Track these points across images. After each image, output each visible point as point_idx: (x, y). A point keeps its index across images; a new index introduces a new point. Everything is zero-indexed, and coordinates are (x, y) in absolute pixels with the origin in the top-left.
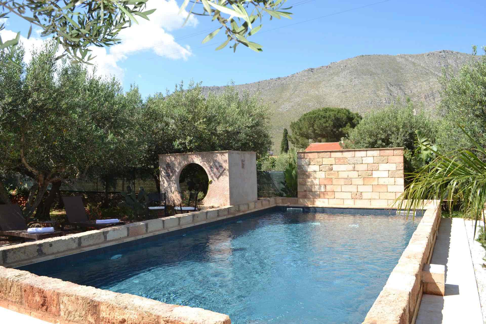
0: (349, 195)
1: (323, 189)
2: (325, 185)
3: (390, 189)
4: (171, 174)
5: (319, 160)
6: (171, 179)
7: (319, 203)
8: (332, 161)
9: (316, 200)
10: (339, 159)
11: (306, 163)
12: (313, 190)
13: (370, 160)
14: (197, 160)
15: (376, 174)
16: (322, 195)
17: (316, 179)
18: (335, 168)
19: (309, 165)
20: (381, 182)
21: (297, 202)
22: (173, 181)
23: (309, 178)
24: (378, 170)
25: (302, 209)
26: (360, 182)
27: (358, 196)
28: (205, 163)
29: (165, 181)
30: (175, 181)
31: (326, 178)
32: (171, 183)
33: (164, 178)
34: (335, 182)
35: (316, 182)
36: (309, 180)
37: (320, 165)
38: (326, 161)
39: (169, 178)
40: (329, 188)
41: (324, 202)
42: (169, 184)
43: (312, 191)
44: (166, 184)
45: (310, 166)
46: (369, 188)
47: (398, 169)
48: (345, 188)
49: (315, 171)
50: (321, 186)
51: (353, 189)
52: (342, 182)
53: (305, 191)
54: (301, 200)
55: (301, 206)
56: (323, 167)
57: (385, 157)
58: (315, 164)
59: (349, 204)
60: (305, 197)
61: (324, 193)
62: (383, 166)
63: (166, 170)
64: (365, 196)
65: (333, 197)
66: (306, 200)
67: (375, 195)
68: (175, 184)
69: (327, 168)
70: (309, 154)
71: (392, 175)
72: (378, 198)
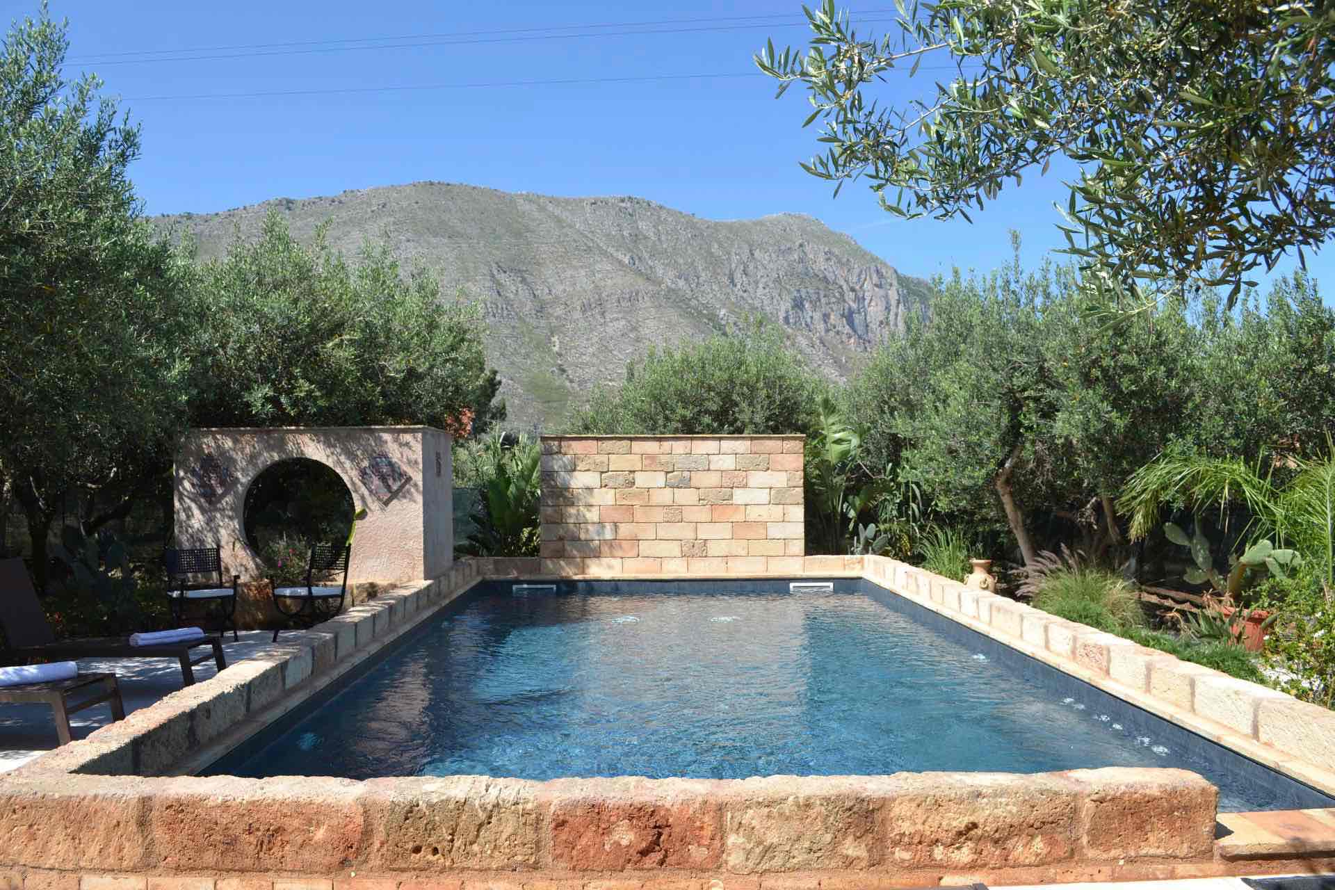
0: (675, 549)
1: (608, 535)
2: (615, 525)
3: (774, 531)
4: (220, 491)
5: (599, 458)
6: (219, 506)
7: (598, 570)
8: (633, 461)
9: (588, 561)
10: (652, 457)
11: (565, 466)
12: (583, 536)
13: (728, 463)
14: (314, 450)
15: (740, 496)
16: (605, 549)
17: (593, 509)
18: (641, 480)
19: (574, 470)
20: (753, 514)
21: (538, 569)
22: (224, 510)
23: (572, 504)
24: (745, 486)
25: (554, 587)
26: (704, 514)
27: (696, 549)
28: (343, 458)
29: (196, 512)
30: (232, 509)
31: (616, 506)
32: (218, 515)
33: (192, 500)
34: (639, 515)
35: (592, 516)
36: (572, 511)
37: (602, 472)
38: (617, 462)
39: (210, 503)
40: (624, 530)
41: (610, 567)
42: (210, 521)
43: (579, 539)
44: (198, 520)
45: (576, 473)
46: (724, 530)
47: (791, 484)
48: (665, 531)
49: (590, 489)
50: (604, 527)
51: (686, 532)
52: (658, 515)
53: (561, 539)
54: (549, 562)
55: (549, 577)
56: (611, 477)
57: (762, 456)
58: (588, 470)
59: (675, 569)
60: (560, 554)
61: (611, 544)
62: (757, 478)
63: (200, 478)
64: (713, 549)
65: (634, 553)
66: (562, 563)
67: (738, 547)
68: (231, 518)
69: (621, 480)
70: (574, 443)
71: (778, 498)
72: (744, 553)
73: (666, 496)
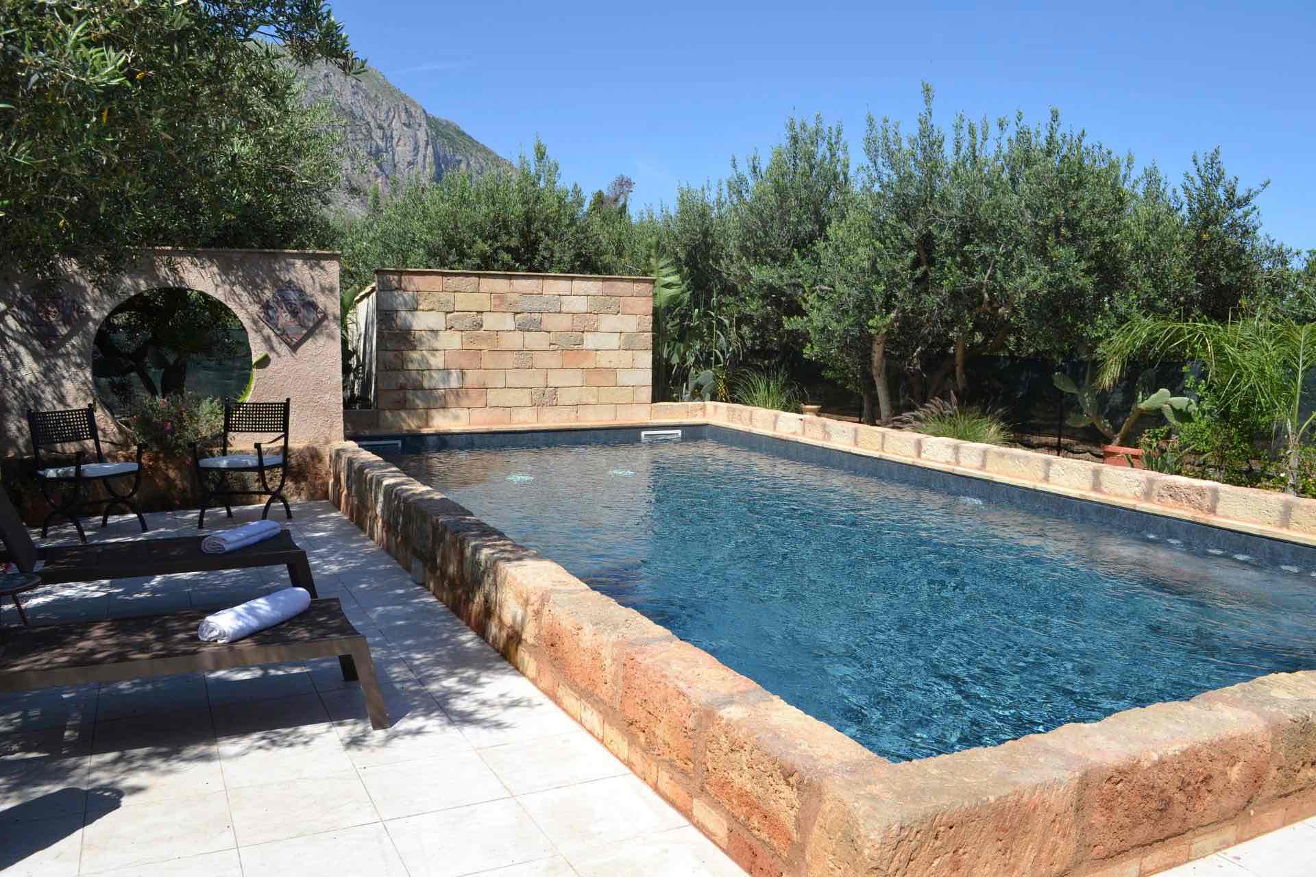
0: (524, 397)
1: (454, 383)
2: (462, 372)
3: (624, 378)
4: (63, 331)
5: (444, 297)
6: (63, 350)
7: (442, 422)
8: (482, 301)
9: (433, 412)
10: (501, 297)
11: (406, 304)
12: (426, 384)
13: (580, 305)
14: (200, 277)
15: (590, 341)
16: (451, 399)
17: (438, 354)
18: (490, 321)
19: (416, 309)
20: (604, 360)
21: (376, 423)
22: (68, 354)
23: (414, 348)
24: (596, 331)
25: (399, 442)
26: (552, 360)
27: (546, 398)
28: (237, 289)
29: (27, 359)
30: (80, 354)
31: (464, 351)
32: (60, 363)
33: (21, 343)
34: (488, 361)
35: (437, 361)
36: (415, 355)
37: (447, 313)
38: (464, 301)
39: (48, 347)
40: (472, 377)
41: (456, 418)
42: (47, 371)
43: (422, 389)
44: (30, 370)
45: (418, 313)
46: (574, 378)
47: (641, 328)
48: (514, 378)
49: (435, 332)
50: (449, 374)
51: (536, 379)
52: (510, 361)
53: (403, 388)
54: (388, 414)
55: (394, 431)
56: (457, 318)
57: (613, 298)
58: (432, 310)
59: (525, 420)
60: (402, 404)
61: (457, 393)
62: (609, 322)
63: (34, 313)
64: (565, 397)
65: (481, 403)
66: (403, 414)
67: (588, 395)
68: (78, 366)
69: (468, 322)
70: (416, 279)
71: (629, 346)
72: (593, 401)
73: (514, 340)
